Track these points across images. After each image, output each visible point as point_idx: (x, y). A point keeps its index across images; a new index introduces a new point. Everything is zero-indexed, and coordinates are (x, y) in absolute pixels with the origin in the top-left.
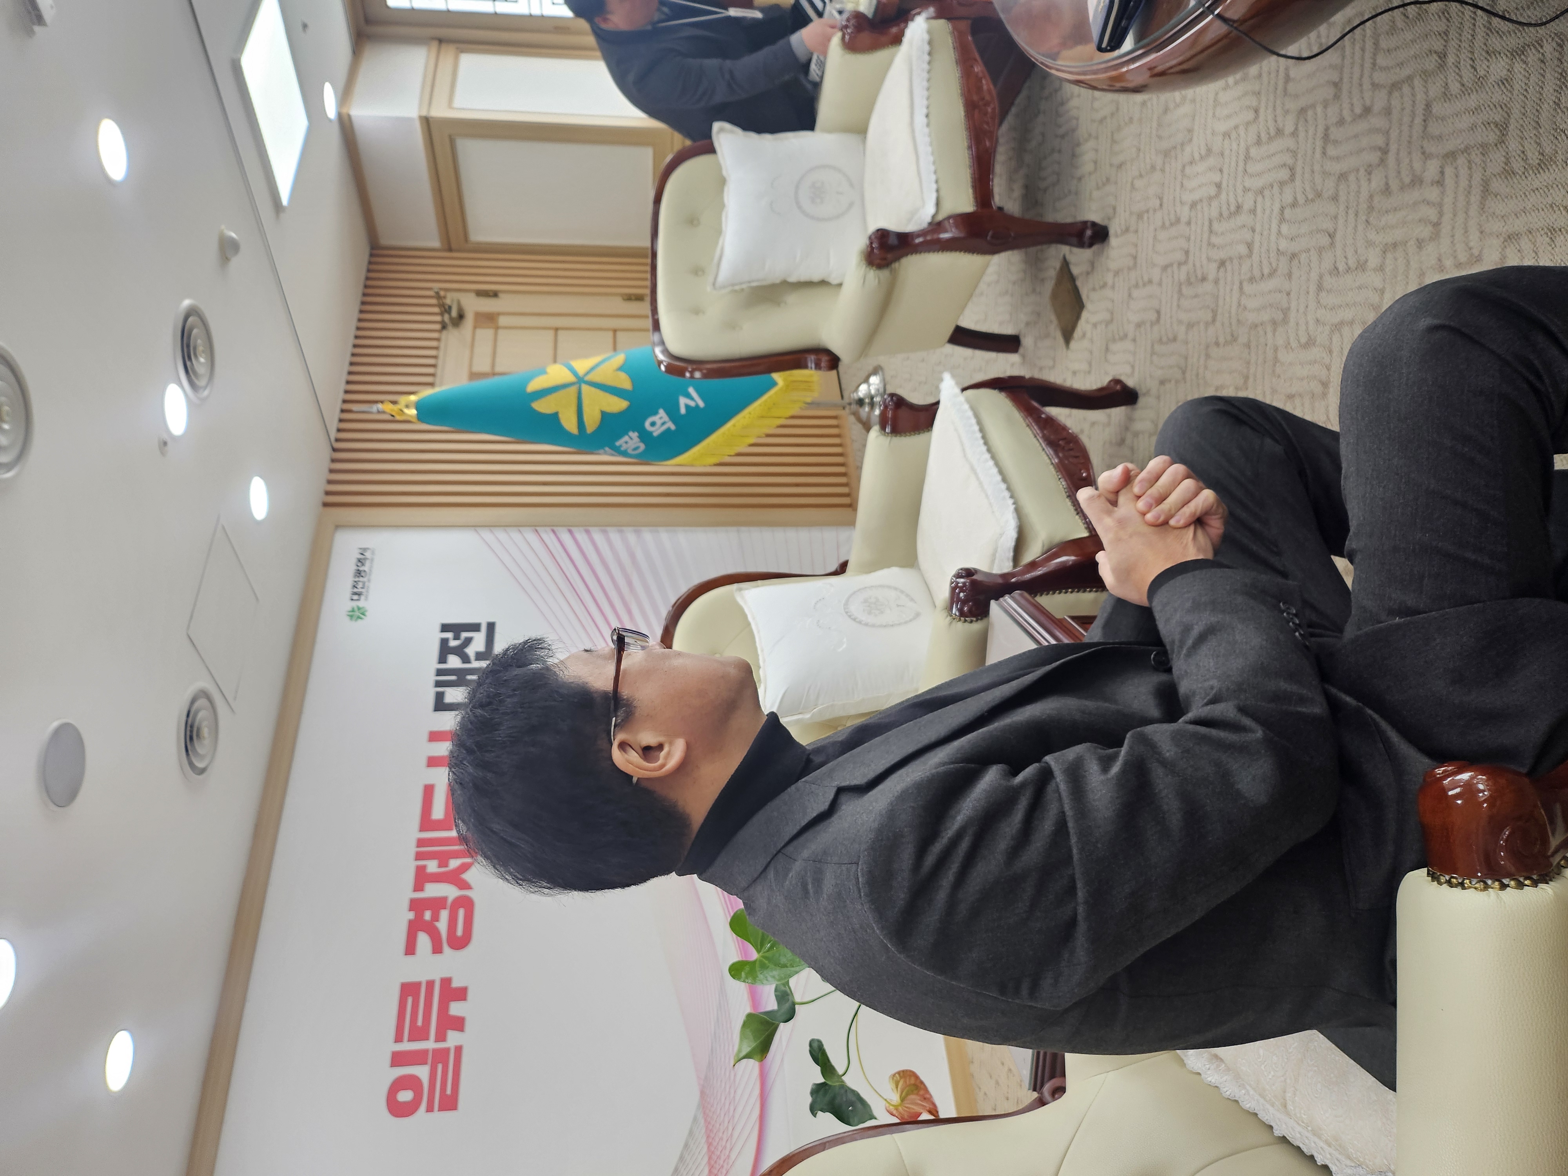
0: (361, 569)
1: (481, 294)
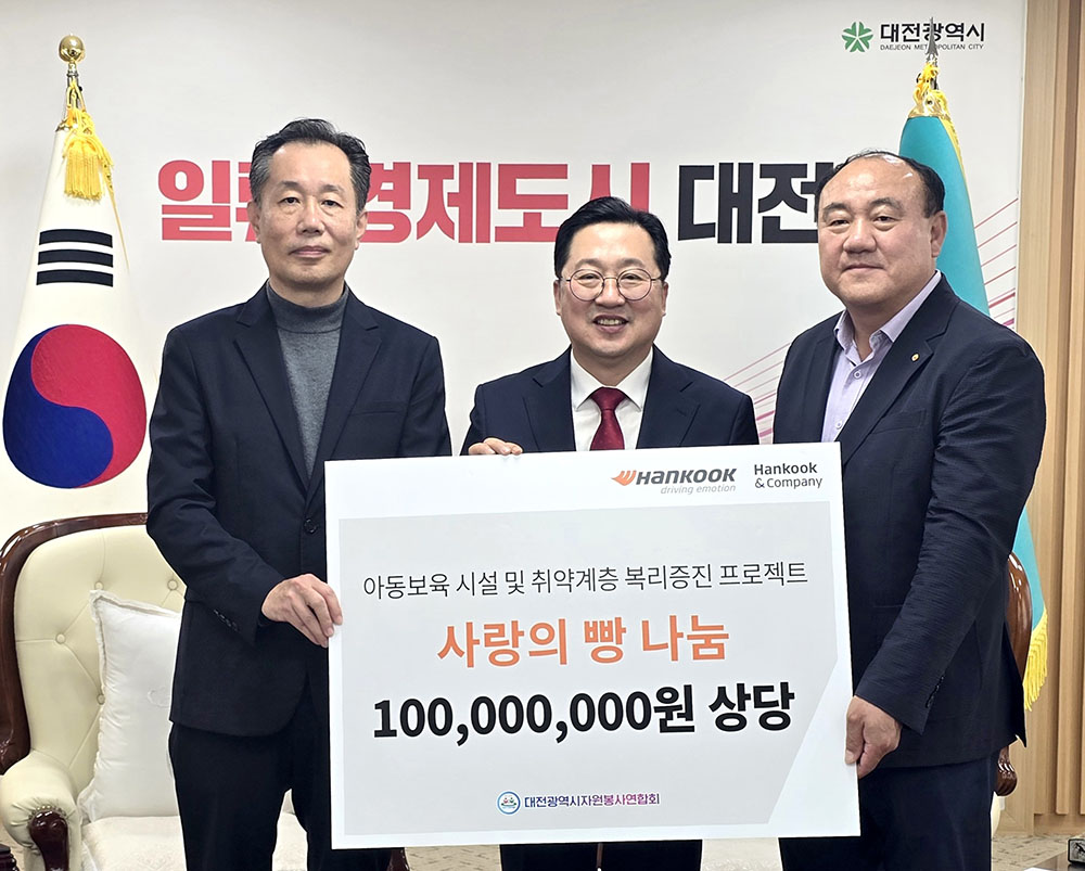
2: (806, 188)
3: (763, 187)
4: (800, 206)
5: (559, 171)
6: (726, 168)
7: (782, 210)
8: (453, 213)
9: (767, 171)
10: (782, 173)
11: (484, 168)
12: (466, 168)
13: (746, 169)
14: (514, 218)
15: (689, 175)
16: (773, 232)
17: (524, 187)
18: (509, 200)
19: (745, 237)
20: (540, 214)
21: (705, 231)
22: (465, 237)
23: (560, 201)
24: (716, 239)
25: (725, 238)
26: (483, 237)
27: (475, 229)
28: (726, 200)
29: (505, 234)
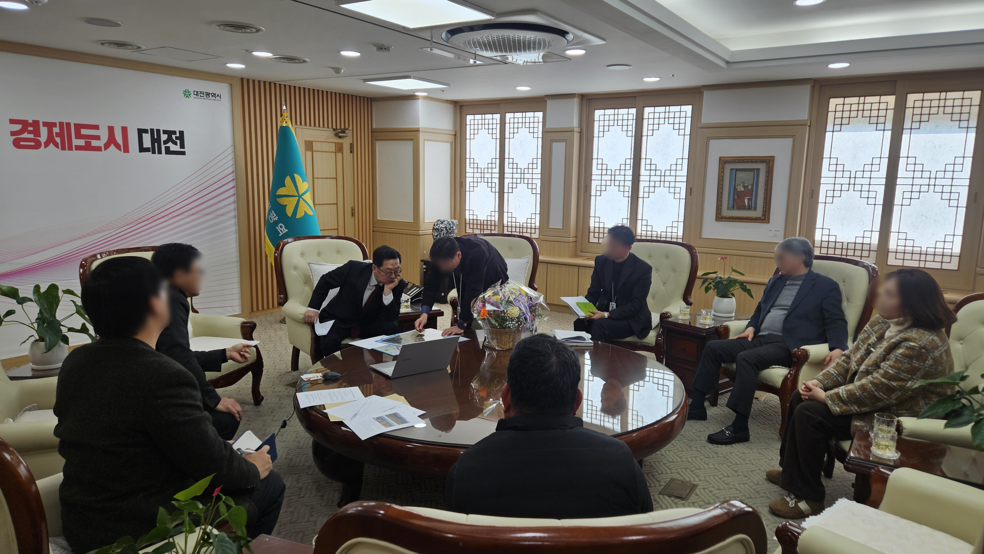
0: (210, 95)
1: (352, 146)
2: (177, 138)
3: (164, 137)
4: (175, 143)
5: (96, 127)
6: (152, 130)
7: (170, 144)
8: (58, 140)
9: (165, 132)
10: (170, 133)
11: (68, 124)
12: (61, 124)
13: (158, 131)
14: (82, 142)
15: (141, 132)
16: (168, 151)
17: (84, 132)
18: (79, 136)
19: (160, 152)
20: (91, 142)
21: (147, 150)
22: (63, 148)
23: (98, 138)
24: (151, 153)
25: (154, 152)
26: (70, 149)
27: (66, 145)
28: (153, 141)
29: (78, 148)
